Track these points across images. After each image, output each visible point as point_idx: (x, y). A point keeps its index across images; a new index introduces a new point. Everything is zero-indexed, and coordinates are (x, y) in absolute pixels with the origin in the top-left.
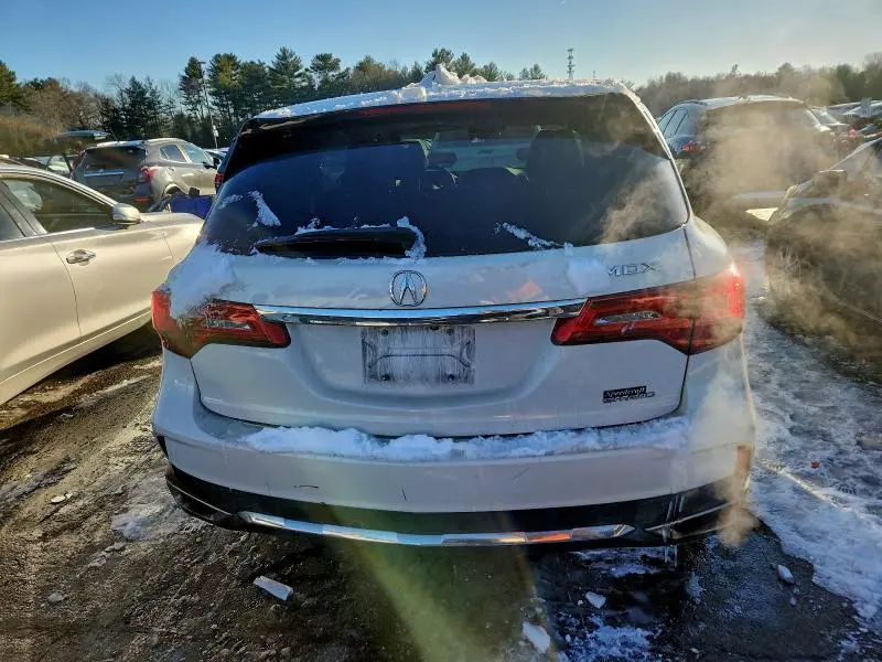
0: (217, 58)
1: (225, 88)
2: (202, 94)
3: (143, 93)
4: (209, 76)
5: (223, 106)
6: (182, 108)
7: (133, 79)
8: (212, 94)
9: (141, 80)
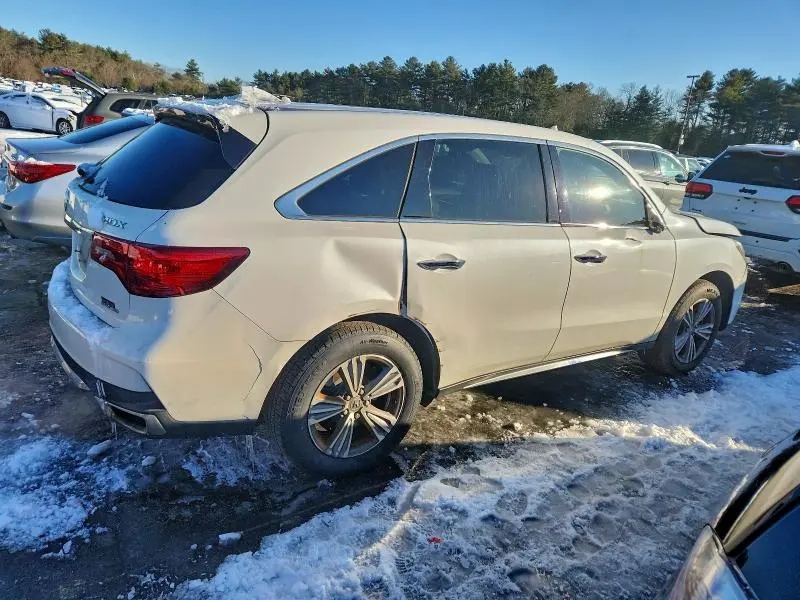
0: (733, 73)
1: (728, 101)
2: (703, 105)
3: (647, 100)
4: (717, 89)
5: (718, 118)
6: (677, 116)
7: (644, 88)
8: (711, 106)
9: (650, 89)
